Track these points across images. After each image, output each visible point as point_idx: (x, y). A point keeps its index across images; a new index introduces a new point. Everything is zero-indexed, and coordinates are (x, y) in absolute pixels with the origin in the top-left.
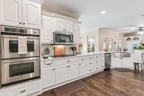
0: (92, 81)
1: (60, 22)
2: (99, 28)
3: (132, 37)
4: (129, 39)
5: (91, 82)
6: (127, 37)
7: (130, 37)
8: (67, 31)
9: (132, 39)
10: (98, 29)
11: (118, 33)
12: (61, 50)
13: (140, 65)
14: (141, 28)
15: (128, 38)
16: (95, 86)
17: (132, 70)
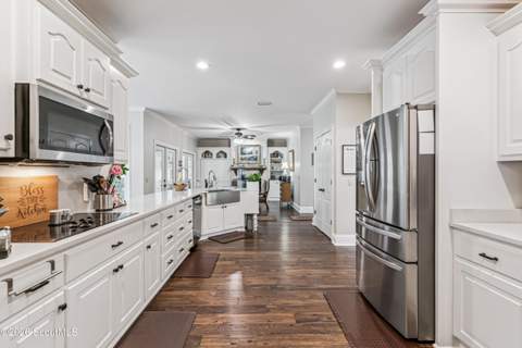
0: (192, 296)
1: (58, 38)
2: (147, 109)
3: (214, 151)
4: (207, 154)
5: (191, 299)
6: (203, 150)
7: (210, 149)
8: (92, 96)
9: (214, 156)
10: (143, 109)
11: (186, 133)
12: (32, 195)
13: (255, 217)
14: (238, 129)
15: (207, 152)
16: (212, 304)
17: (241, 233)
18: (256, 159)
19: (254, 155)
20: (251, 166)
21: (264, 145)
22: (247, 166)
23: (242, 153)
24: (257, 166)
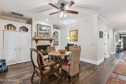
3: (18, 25)
9: (18, 29)
18: (48, 34)
19: (47, 32)
20: (45, 38)
21: (52, 27)
22: (43, 38)
23: (40, 30)
24: (49, 38)
